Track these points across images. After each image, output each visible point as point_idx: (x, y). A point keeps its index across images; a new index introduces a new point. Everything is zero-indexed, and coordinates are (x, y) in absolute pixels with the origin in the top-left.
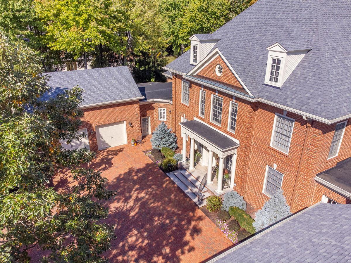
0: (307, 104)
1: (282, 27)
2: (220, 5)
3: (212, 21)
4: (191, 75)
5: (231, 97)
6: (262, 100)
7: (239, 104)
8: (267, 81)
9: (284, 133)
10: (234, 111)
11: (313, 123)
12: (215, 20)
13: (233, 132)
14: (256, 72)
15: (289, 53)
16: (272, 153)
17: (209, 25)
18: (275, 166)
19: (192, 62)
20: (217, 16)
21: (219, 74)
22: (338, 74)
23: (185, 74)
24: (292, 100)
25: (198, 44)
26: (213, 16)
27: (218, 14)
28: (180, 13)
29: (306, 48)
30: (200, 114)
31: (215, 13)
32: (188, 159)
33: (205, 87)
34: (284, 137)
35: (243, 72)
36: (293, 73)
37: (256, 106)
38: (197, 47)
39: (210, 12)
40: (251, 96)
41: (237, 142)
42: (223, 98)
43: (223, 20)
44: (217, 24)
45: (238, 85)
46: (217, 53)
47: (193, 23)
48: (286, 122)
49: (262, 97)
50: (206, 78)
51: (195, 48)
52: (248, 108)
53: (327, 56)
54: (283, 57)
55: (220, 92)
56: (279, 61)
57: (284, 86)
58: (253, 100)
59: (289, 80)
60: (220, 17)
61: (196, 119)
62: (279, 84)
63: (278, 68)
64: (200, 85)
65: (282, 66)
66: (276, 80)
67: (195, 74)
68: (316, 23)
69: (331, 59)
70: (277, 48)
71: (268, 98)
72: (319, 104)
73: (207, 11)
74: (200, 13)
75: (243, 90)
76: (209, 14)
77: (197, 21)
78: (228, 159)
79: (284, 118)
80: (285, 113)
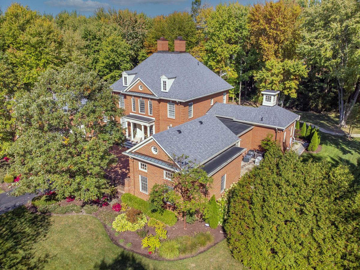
0: (177, 96)
1: (165, 67)
2: (125, 48)
3: (121, 58)
4: (126, 91)
5: (148, 99)
6: (161, 98)
7: (153, 101)
8: (162, 90)
9: (172, 110)
10: (151, 105)
11: (181, 103)
12: (123, 58)
13: (152, 115)
14: (157, 87)
15: (169, 79)
16: (169, 119)
17: (119, 61)
18: (171, 125)
19: (124, 85)
20: (124, 55)
21: (141, 90)
22: (187, 86)
23: (122, 91)
24: (172, 96)
25: (127, 76)
26: (121, 55)
27: (125, 54)
28: (91, 51)
29: (174, 76)
30: (133, 111)
31: (122, 53)
32: (130, 135)
33: (135, 96)
34: (172, 112)
35: (152, 87)
36: (171, 86)
37: (160, 101)
38: (126, 77)
39: (119, 52)
40: (157, 97)
41: (154, 119)
42: (145, 100)
43: (128, 57)
44: (124, 60)
45: (151, 93)
46: (139, 80)
47: (107, 60)
48: (172, 106)
49: (161, 97)
50: (134, 92)
51: (125, 78)
52: (157, 102)
53: (182, 79)
54: (167, 80)
55: (143, 98)
56: (165, 82)
57: (169, 91)
58: (158, 98)
59: (170, 89)
60: (126, 56)
61: (131, 114)
62: (167, 91)
63: (166, 85)
64: (131, 96)
65: (167, 84)
66: (166, 90)
67: (128, 91)
68: (177, 66)
69: (183, 81)
70: (164, 77)
71: (164, 97)
72: (181, 96)
73: (117, 52)
74: (112, 53)
75: (153, 95)
76: (118, 54)
77: (110, 59)
78: (151, 127)
79: (171, 104)
80: (171, 102)
